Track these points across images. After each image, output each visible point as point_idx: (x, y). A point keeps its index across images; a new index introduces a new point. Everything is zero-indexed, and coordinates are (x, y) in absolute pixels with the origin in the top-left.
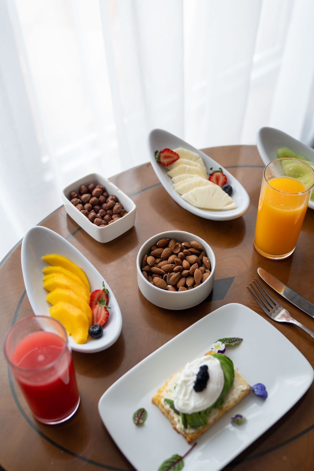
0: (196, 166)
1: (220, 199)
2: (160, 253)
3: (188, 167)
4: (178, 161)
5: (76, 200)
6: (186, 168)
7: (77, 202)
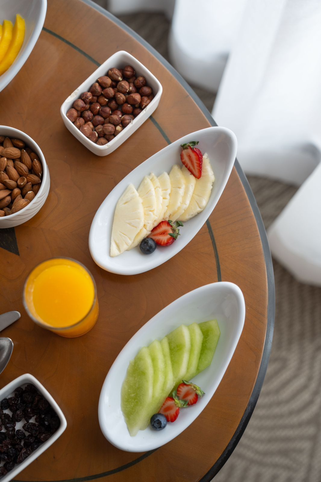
0: (184, 202)
1: (124, 234)
2: (24, 161)
3: (181, 191)
4: (192, 178)
5: (118, 74)
6: (180, 188)
7: (115, 77)
